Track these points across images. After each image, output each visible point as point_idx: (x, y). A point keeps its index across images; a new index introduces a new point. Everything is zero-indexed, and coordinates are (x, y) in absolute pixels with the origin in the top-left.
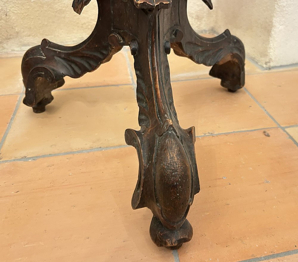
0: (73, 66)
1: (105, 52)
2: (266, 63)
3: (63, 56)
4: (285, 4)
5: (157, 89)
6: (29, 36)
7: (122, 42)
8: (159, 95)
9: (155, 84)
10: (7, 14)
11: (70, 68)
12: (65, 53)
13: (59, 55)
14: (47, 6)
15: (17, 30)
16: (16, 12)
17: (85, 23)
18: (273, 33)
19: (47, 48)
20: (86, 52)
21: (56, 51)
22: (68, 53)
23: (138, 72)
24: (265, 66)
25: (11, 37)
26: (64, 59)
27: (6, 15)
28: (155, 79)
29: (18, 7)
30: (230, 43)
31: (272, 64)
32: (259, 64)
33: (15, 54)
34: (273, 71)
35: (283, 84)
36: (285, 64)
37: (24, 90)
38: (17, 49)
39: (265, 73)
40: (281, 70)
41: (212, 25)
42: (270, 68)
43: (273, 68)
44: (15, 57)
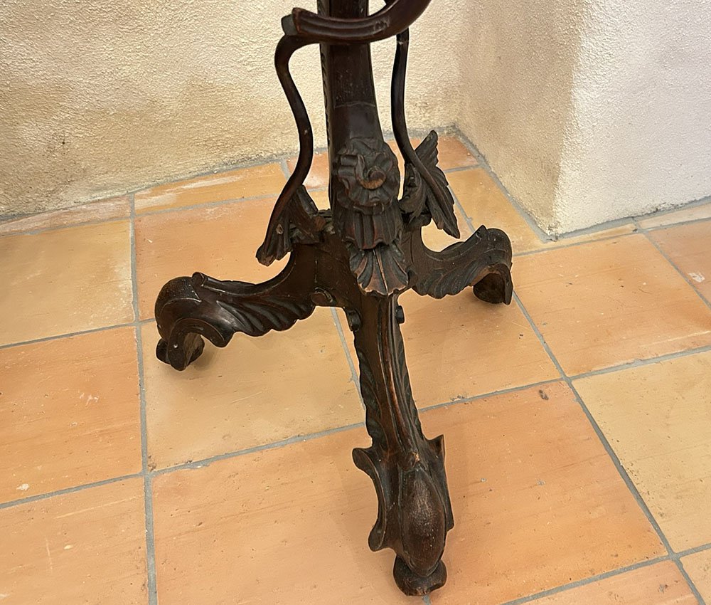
0: (248, 315)
1: (302, 307)
2: (550, 229)
3: (232, 300)
5: (393, 392)
6: (106, 172)
7: (332, 301)
8: (397, 403)
9: (390, 385)
10: (65, 142)
11: (243, 319)
12: (233, 297)
13: (224, 299)
14: (138, 119)
15: (83, 166)
16: (81, 136)
18: (561, 182)
19: (203, 288)
20: (271, 301)
21: (219, 293)
22: (239, 297)
23: (361, 354)
24: (548, 232)
25: (73, 179)
26: (232, 305)
27: (63, 143)
28: (388, 378)
30: (487, 246)
31: (560, 231)
32: (539, 225)
33: (85, 211)
34: (563, 242)
35: (577, 276)
36: (583, 227)
37: (137, 313)
38: (84, 199)
39: (548, 249)
40: (576, 239)
41: (453, 118)
42: (557, 238)
43: (562, 235)
44: (88, 222)
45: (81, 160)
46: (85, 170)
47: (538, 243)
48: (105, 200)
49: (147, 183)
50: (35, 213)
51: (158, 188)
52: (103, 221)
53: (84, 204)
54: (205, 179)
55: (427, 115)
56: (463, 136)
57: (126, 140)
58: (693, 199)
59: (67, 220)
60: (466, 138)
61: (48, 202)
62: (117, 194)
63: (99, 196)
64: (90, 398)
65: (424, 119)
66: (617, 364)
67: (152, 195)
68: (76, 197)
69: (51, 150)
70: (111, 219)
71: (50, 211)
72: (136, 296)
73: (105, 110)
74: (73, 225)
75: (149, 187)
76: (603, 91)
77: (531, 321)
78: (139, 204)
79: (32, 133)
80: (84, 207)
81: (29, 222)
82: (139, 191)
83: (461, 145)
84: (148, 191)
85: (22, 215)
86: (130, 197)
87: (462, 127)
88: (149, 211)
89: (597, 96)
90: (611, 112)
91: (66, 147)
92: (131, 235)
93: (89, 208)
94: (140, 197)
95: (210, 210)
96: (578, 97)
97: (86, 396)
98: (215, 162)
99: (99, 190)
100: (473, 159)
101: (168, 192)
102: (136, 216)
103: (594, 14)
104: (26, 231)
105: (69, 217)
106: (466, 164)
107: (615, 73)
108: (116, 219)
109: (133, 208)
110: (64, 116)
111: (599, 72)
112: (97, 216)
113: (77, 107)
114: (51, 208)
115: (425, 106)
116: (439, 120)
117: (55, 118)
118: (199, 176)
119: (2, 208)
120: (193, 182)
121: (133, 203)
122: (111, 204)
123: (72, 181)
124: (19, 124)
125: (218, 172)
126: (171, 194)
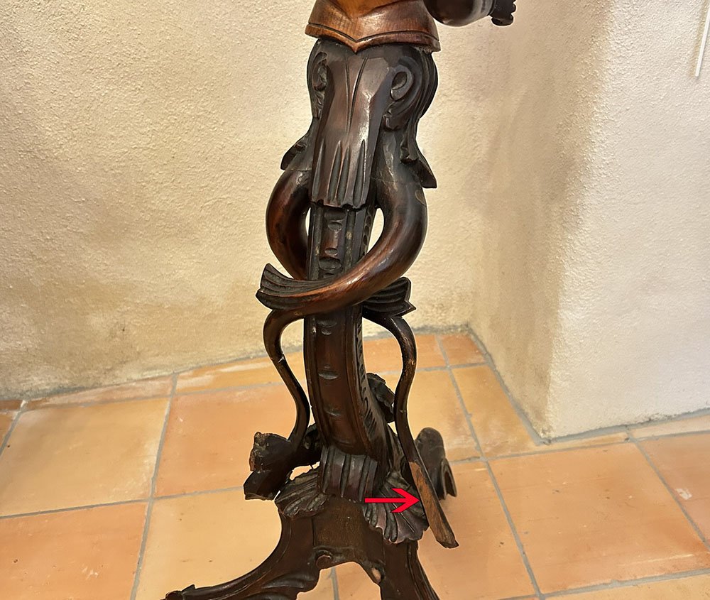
2: (544, 432)
4: (567, 355)
6: (157, 355)
10: (125, 329)
15: (138, 350)
16: (139, 325)
17: (250, 330)
18: (551, 390)
24: (542, 435)
25: (128, 359)
27: (123, 330)
29: (143, 317)
31: (553, 435)
32: (534, 428)
33: (134, 388)
34: (555, 446)
35: (564, 483)
36: (577, 432)
37: (153, 489)
38: (136, 376)
39: (540, 452)
40: (569, 444)
41: (467, 318)
42: (550, 441)
43: (556, 439)
44: (134, 398)
45: (137, 344)
46: (139, 353)
47: (532, 446)
48: (153, 379)
49: (191, 365)
50: (93, 387)
51: (199, 370)
52: (146, 398)
53: (135, 381)
54: (242, 364)
55: (443, 314)
56: (475, 335)
57: (177, 329)
58: (687, 411)
59: (117, 395)
60: (476, 337)
61: (105, 378)
62: (164, 373)
63: (148, 375)
64: (91, 573)
65: (440, 318)
66: (593, 583)
67: (193, 376)
68: (130, 374)
69: (112, 335)
70: (154, 396)
71: (105, 386)
72: (156, 473)
73: (161, 304)
74: (121, 400)
75: (192, 368)
76: (588, 313)
77: (513, 529)
78: (181, 384)
79: (98, 321)
80: (134, 384)
81: (85, 396)
82: (184, 372)
83: (472, 343)
84: (191, 373)
85: (82, 389)
86: (174, 377)
87: (473, 326)
88: (186, 392)
89: (583, 317)
90: (597, 332)
91: (125, 333)
92: (166, 412)
93: (138, 385)
94: (183, 378)
95: (238, 393)
96: (564, 317)
97: (88, 571)
98: (252, 349)
99: (150, 369)
100: (480, 356)
101: (208, 375)
102: (175, 395)
103: (576, 248)
104: (81, 404)
105: (119, 393)
106: (473, 361)
107: (598, 298)
108: (158, 397)
109: (174, 387)
110: (126, 308)
111: (582, 296)
112: (142, 393)
113: (138, 301)
114: (106, 383)
115: (442, 307)
116: (453, 319)
117: (118, 309)
118: (236, 360)
119: (67, 381)
120: (230, 366)
121: (175, 382)
122: (157, 383)
123: (127, 361)
124: (88, 314)
125: (254, 358)
126: (209, 376)
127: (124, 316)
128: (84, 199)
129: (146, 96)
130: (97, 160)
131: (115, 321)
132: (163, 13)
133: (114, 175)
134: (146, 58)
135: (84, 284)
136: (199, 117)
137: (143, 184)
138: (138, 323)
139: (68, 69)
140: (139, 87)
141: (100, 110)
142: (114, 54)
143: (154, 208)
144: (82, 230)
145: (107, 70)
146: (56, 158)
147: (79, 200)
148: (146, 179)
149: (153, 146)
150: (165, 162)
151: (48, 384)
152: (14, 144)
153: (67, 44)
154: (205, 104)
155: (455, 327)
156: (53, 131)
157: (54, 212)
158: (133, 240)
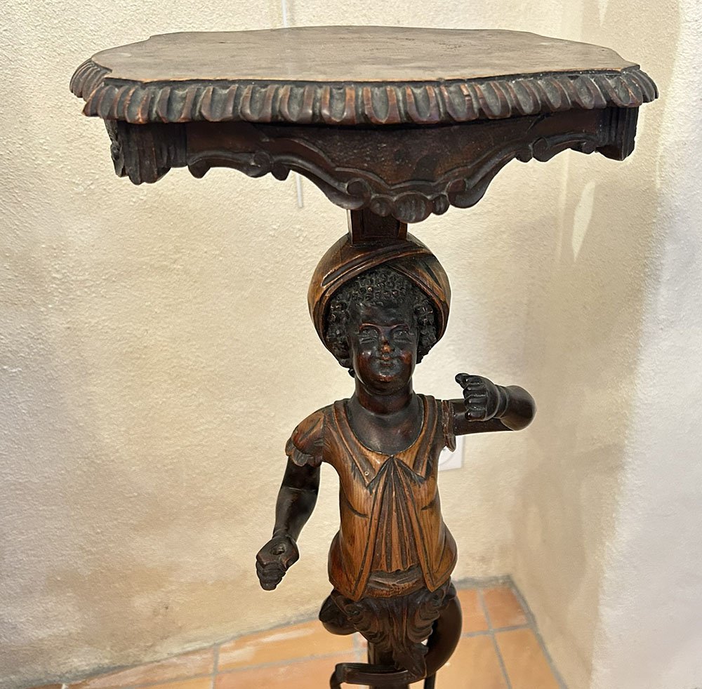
27: (167, 608)
29: (186, 594)
33: (175, 665)
38: (176, 650)
41: (508, 570)
44: (176, 679)
45: (179, 620)
46: (180, 627)
48: (193, 653)
49: (232, 635)
50: (134, 666)
51: (241, 640)
52: (188, 678)
53: (176, 656)
54: (282, 631)
55: (484, 566)
56: (516, 587)
59: (158, 675)
60: (518, 591)
61: (145, 655)
62: (205, 645)
63: (189, 647)
65: (481, 570)
67: (234, 649)
68: (170, 648)
69: (156, 613)
70: (196, 675)
71: (146, 664)
73: (205, 581)
74: (163, 682)
75: (233, 638)
78: (223, 659)
79: (142, 603)
80: (174, 660)
82: (224, 643)
83: (514, 598)
84: (232, 645)
85: (122, 668)
86: (215, 649)
87: (515, 579)
88: (231, 669)
91: (168, 611)
93: (179, 662)
94: (225, 651)
98: (292, 613)
99: (190, 641)
100: (523, 616)
101: (249, 646)
102: (218, 674)
105: (160, 672)
106: (516, 622)
108: (200, 676)
109: (216, 663)
112: (184, 672)
113: (182, 580)
114: (147, 659)
115: (483, 560)
116: (495, 569)
117: (163, 589)
118: (277, 626)
119: (107, 661)
120: (272, 634)
121: (216, 656)
122: (198, 657)
123: (168, 636)
124: (133, 596)
125: (295, 623)
126: (252, 648)
127: (169, 595)
128: (136, 494)
129: (201, 400)
130: (150, 459)
131: (159, 600)
132: (221, 328)
133: (167, 471)
134: (203, 368)
135: (131, 569)
136: (251, 412)
137: (194, 476)
138: (182, 600)
139: (129, 384)
140: (195, 393)
141: (156, 416)
142: (173, 368)
143: (203, 495)
144: (132, 521)
145: (165, 381)
146: (113, 461)
147: (131, 495)
148: (197, 471)
149: (207, 442)
150: (216, 455)
151: (88, 665)
152: (73, 453)
153: (130, 363)
154: (257, 401)
155: (496, 579)
156: (111, 438)
157: (107, 508)
158: (180, 525)
